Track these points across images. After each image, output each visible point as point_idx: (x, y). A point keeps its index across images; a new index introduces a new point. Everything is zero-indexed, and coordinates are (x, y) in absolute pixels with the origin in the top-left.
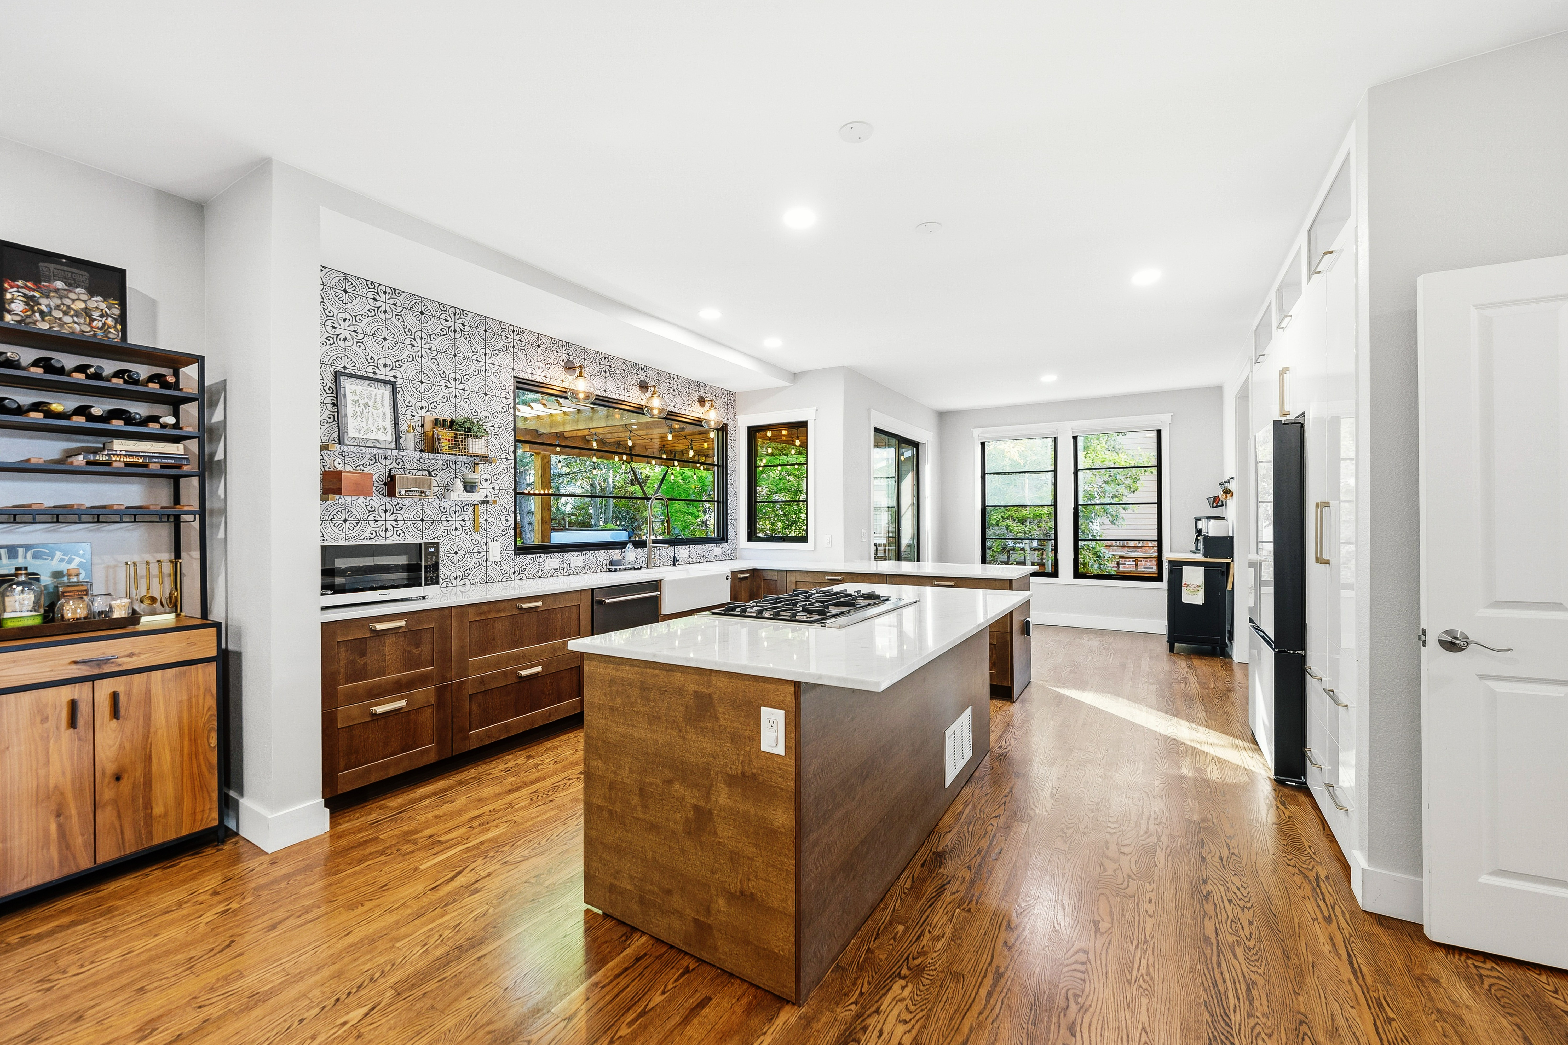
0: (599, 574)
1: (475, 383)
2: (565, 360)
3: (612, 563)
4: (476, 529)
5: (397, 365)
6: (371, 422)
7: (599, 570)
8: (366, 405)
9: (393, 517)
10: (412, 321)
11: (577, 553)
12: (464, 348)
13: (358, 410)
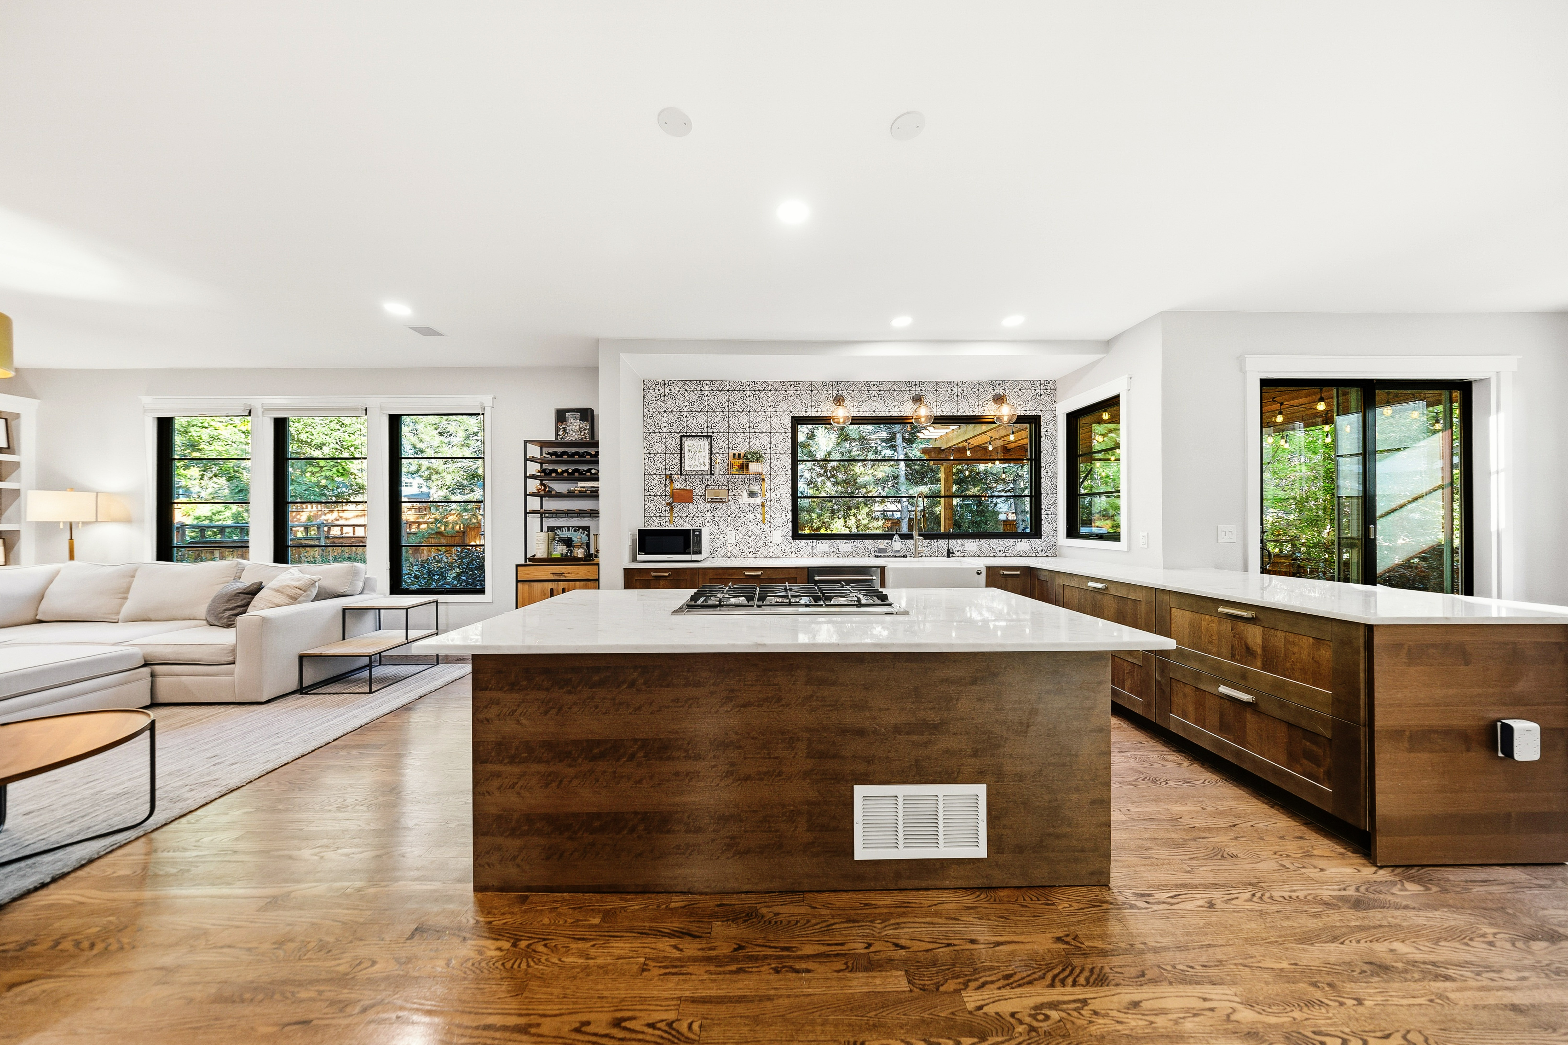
0: (867, 559)
1: (763, 427)
2: (835, 395)
3: (880, 550)
4: (764, 523)
5: (714, 425)
6: (697, 461)
7: (867, 555)
8: (695, 451)
9: (712, 514)
10: (722, 398)
11: (845, 541)
12: (755, 405)
13: (691, 455)
